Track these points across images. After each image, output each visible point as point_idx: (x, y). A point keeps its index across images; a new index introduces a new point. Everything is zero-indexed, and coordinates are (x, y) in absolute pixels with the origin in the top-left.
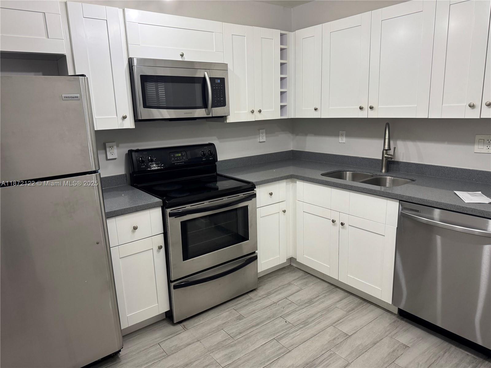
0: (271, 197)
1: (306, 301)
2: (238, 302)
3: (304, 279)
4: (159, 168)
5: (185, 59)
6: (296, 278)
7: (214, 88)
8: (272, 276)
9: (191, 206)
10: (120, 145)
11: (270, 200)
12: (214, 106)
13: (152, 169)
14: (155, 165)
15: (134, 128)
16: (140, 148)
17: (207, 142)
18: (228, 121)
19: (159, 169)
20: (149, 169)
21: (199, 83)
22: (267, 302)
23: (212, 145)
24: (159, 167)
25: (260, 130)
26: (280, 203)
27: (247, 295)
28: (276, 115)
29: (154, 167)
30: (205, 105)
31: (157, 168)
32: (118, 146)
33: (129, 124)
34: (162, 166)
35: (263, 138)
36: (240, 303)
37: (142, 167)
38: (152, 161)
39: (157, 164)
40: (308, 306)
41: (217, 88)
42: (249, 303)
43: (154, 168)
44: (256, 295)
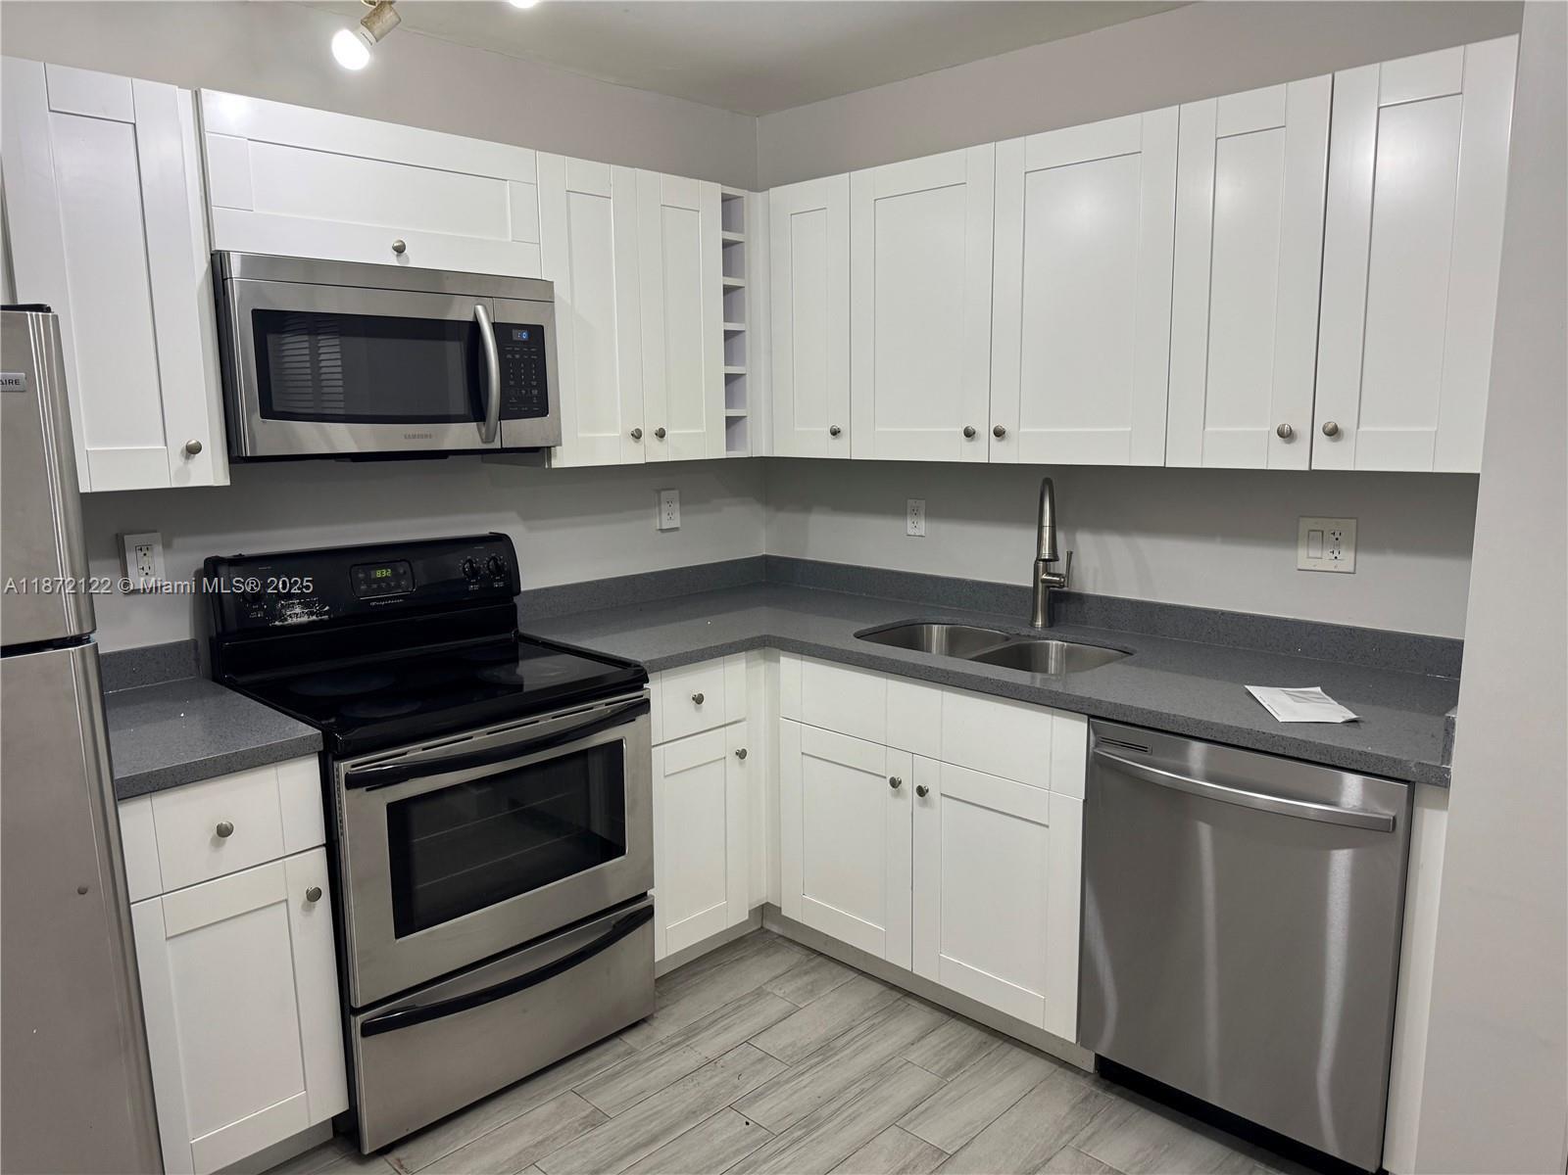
0: (697, 709)
1: (812, 1048)
2: (591, 1066)
3: (806, 973)
4: (314, 618)
5: (408, 261)
6: (779, 971)
7: (509, 356)
8: (703, 971)
9: (424, 749)
10: (177, 542)
11: (695, 720)
12: (506, 414)
13: (290, 621)
14: (298, 610)
15: (228, 483)
16: (247, 552)
17: (485, 531)
18: (556, 463)
19: (314, 621)
20: (277, 623)
21: (459, 340)
22: (686, 1060)
23: (502, 540)
24: (312, 613)
25: (663, 493)
26: (727, 728)
27: (617, 1041)
28: (712, 446)
29: (297, 615)
30: (477, 412)
31: (305, 619)
32: (167, 546)
33: (211, 471)
34: (326, 613)
35: (670, 517)
36: (594, 1070)
37: (253, 615)
39: (305, 605)
40: (818, 1063)
41: (517, 356)
42: (625, 1068)
43: (295, 620)
44: (649, 1038)
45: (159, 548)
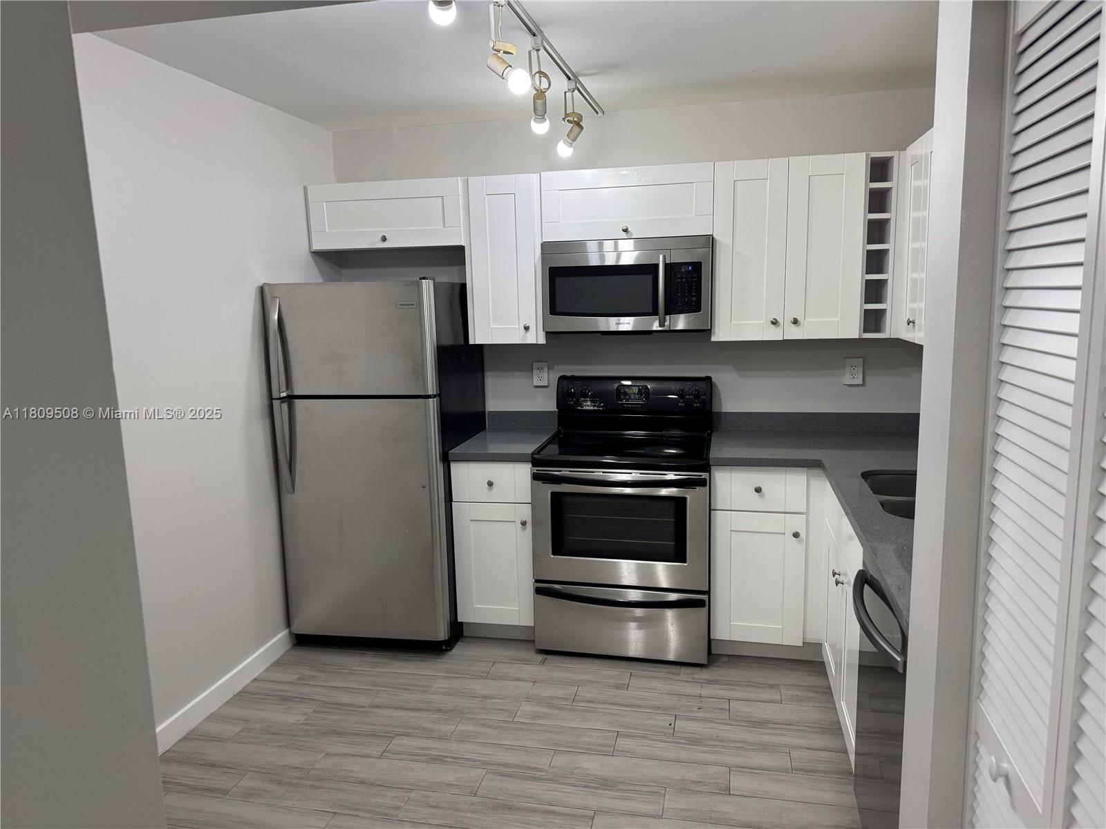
0: (758, 497)
2: (652, 669)
4: (596, 408)
8: (764, 664)
12: (669, 311)
13: (585, 408)
14: (589, 403)
15: (545, 343)
19: (595, 410)
20: (579, 408)
22: (691, 690)
23: (706, 379)
24: (595, 406)
29: (588, 406)
31: (592, 408)
32: (550, 368)
33: (536, 337)
34: (601, 407)
37: (569, 403)
38: (585, 396)
39: (592, 402)
41: (684, 280)
42: (664, 678)
43: (587, 408)
45: (546, 369)
